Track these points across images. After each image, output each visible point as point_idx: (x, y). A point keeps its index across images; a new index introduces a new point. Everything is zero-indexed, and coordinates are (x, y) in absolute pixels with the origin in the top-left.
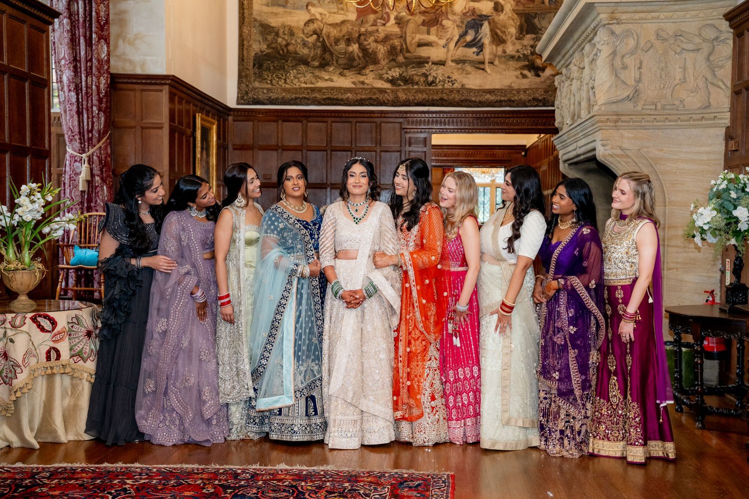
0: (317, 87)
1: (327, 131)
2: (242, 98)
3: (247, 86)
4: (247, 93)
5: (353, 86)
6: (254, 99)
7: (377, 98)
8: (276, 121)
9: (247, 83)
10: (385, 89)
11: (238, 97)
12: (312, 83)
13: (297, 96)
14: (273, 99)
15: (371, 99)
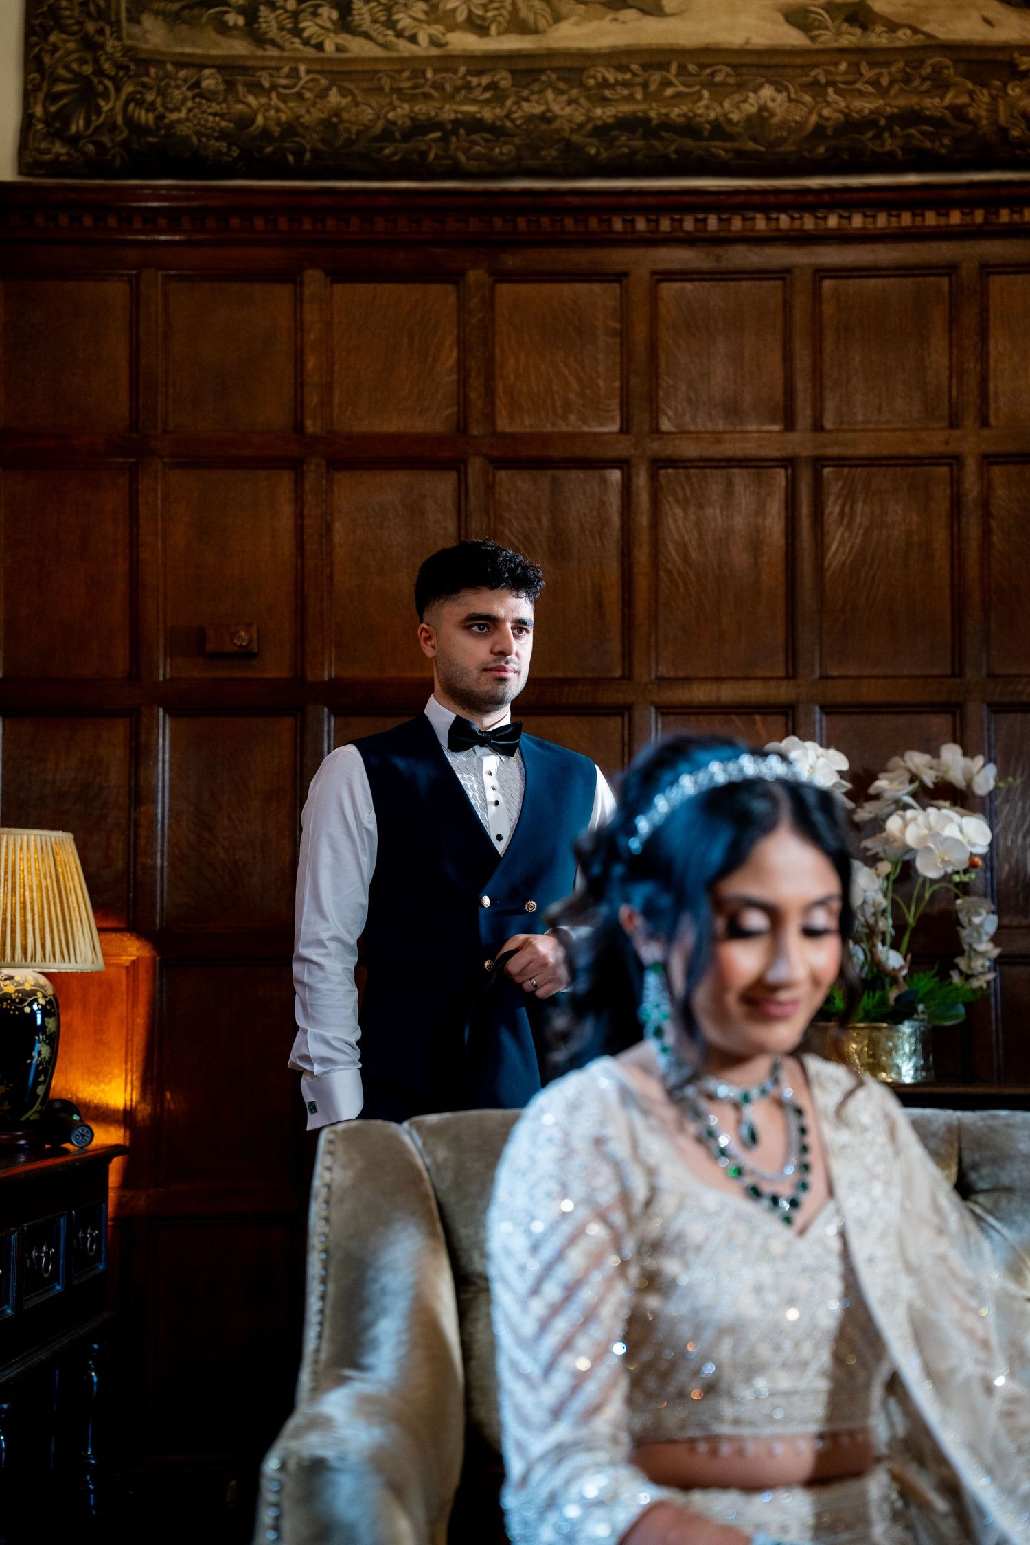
0: (551, 54)
1: (624, 335)
2: (57, 125)
3: (90, 45)
4: (87, 94)
5: (794, 38)
6: (138, 129)
7: (958, 112)
8: (290, 276)
9: (91, 27)
10: (1005, 47)
11: (27, 122)
12: (520, 26)
13: (421, 108)
14: (265, 133)
15: (912, 117)
